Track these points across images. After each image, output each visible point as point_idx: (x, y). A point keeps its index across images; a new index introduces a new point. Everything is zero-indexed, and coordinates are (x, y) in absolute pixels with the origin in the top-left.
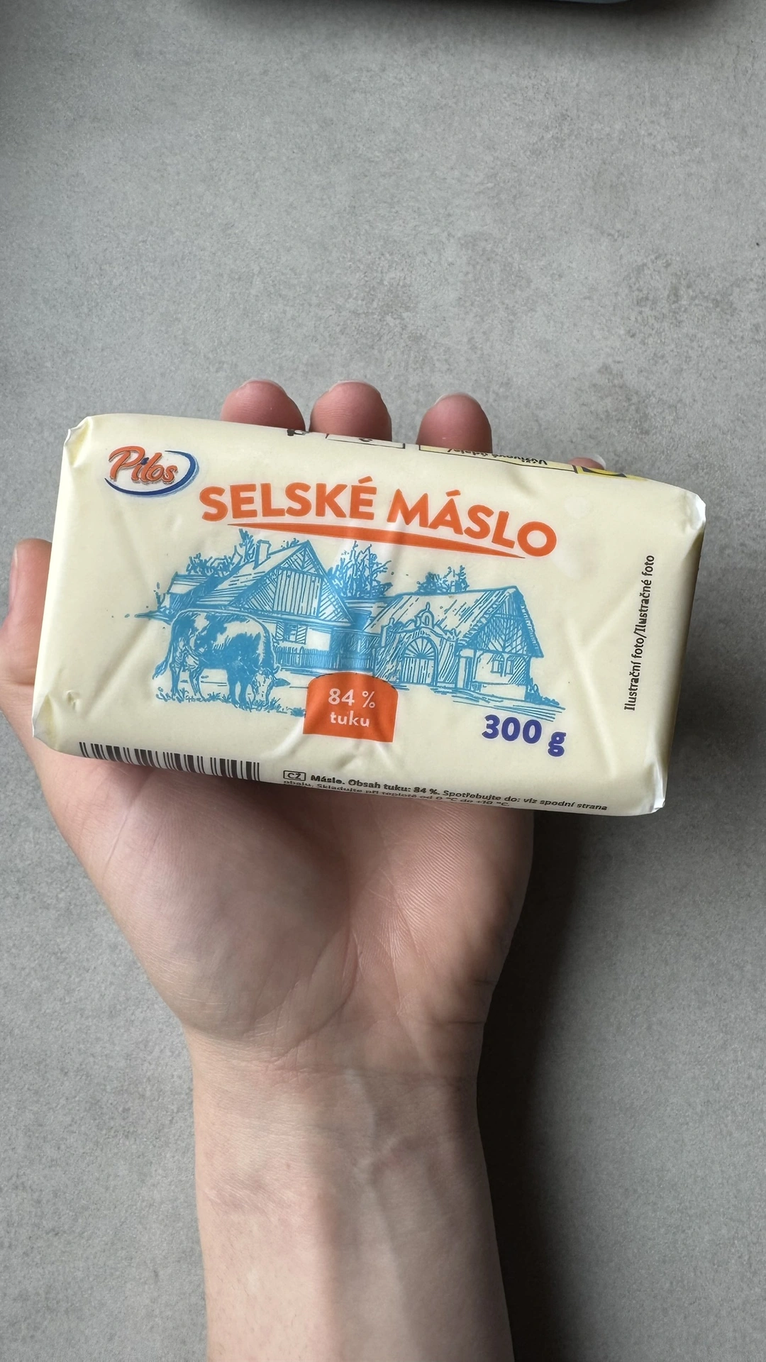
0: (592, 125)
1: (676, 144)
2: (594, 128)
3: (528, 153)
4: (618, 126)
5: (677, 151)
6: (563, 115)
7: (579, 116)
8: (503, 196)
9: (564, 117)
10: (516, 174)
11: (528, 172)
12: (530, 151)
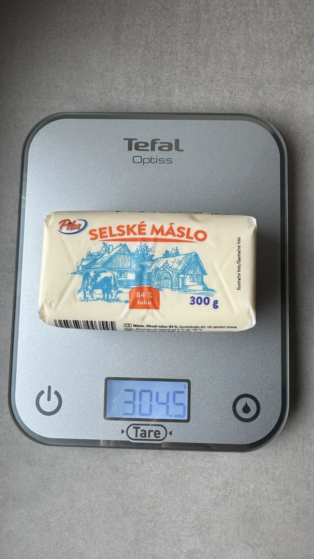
0: (240, 487)
1: (278, 494)
2: (240, 488)
3: (213, 505)
4: (252, 486)
5: (278, 498)
6: (226, 482)
7: (234, 482)
8: (203, 529)
9: (227, 483)
10: (208, 516)
11: (213, 515)
12: (213, 503)
